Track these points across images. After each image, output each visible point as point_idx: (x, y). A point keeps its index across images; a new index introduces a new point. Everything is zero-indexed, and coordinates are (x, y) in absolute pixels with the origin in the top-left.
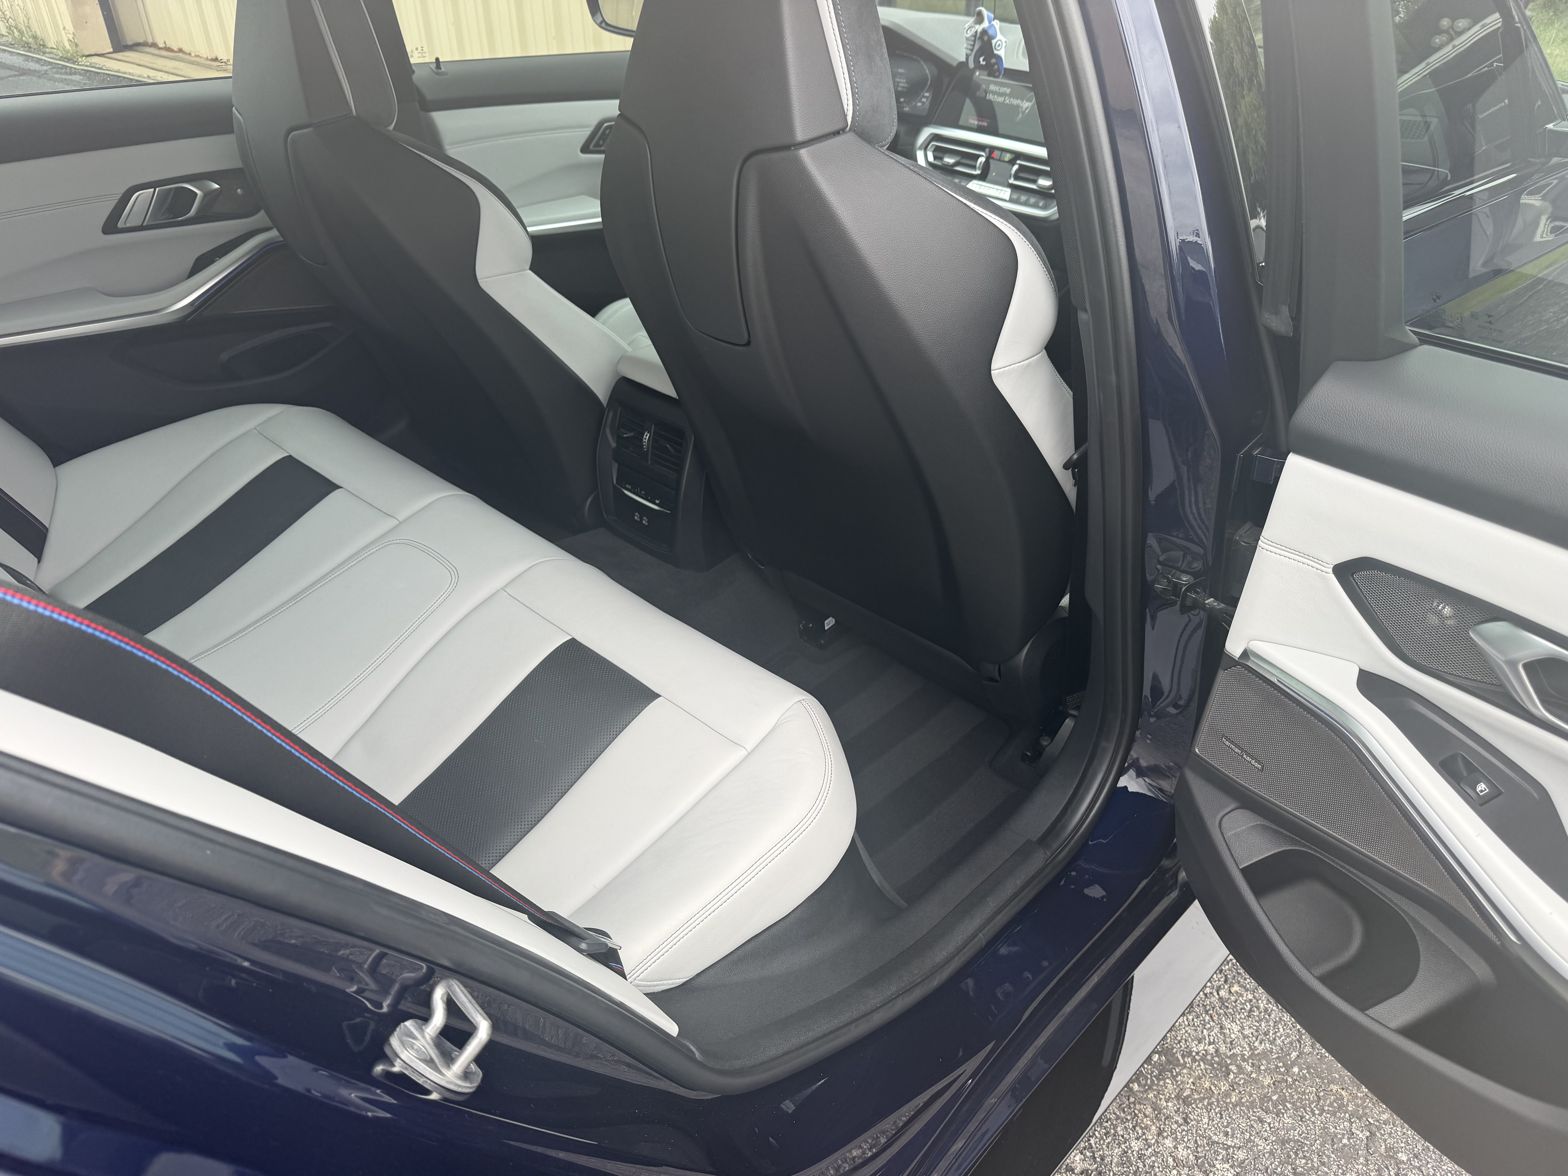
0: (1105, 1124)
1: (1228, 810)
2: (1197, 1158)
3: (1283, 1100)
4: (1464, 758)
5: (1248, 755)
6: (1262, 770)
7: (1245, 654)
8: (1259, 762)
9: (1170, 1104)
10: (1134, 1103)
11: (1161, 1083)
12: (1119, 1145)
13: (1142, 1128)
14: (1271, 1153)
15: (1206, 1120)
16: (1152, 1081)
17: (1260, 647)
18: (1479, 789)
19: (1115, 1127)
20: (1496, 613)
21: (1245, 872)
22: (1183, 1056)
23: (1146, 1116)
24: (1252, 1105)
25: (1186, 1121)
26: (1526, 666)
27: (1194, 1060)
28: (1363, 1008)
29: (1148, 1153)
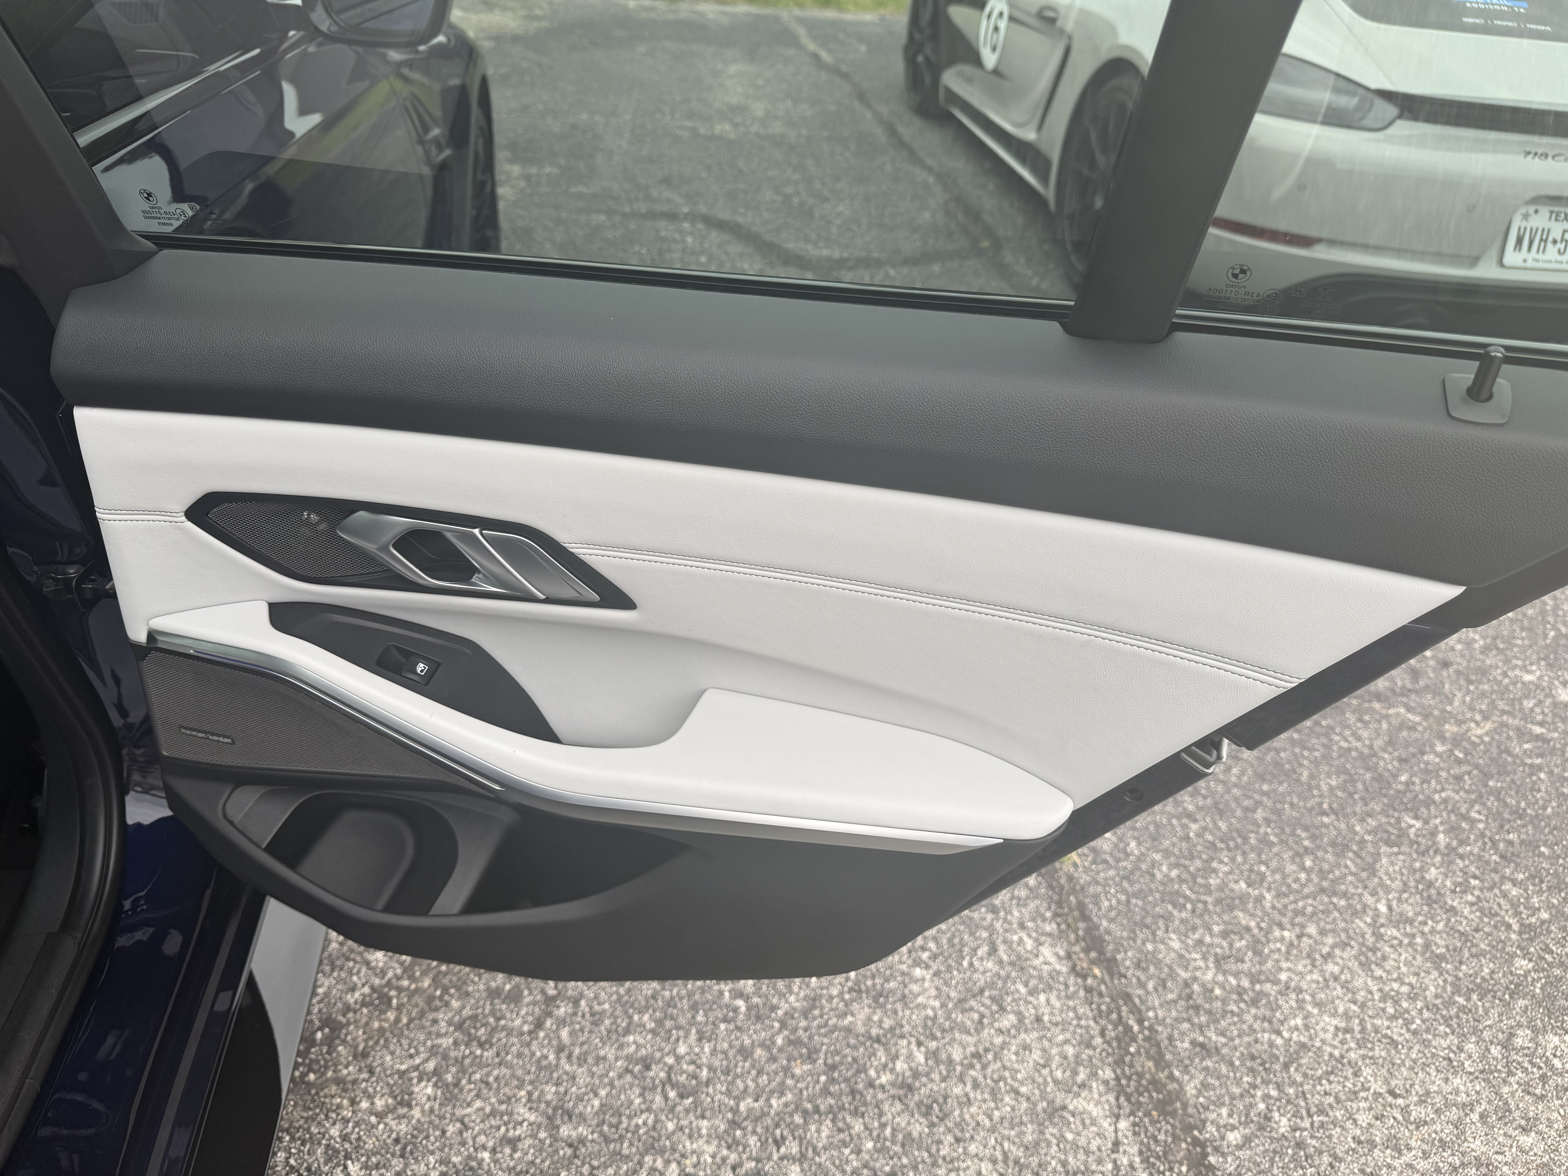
0: (297, 1135)
1: (226, 796)
2: (395, 1098)
3: (445, 990)
4: (397, 648)
5: (213, 734)
6: (233, 743)
7: (152, 635)
8: (228, 737)
9: (351, 1068)
10: (317, 1093)
11: (334, 1055)
12: (319, 1144)
13: (334, 1111)
14: (455, 1043)
15: (388, 1058)
16: (325, 1060)
17: (162, 623)
18: (419, 670)
19: (308, 1130)
20: (349, 507)
21: (270, 849)
22: (344, 1015)
23: (333, 1097)
24: (422, 1014)
25: (371, 1072)
26: (394, 547)
27: (355, 1012)
28: (425, 911)
29: (349, 1130)
